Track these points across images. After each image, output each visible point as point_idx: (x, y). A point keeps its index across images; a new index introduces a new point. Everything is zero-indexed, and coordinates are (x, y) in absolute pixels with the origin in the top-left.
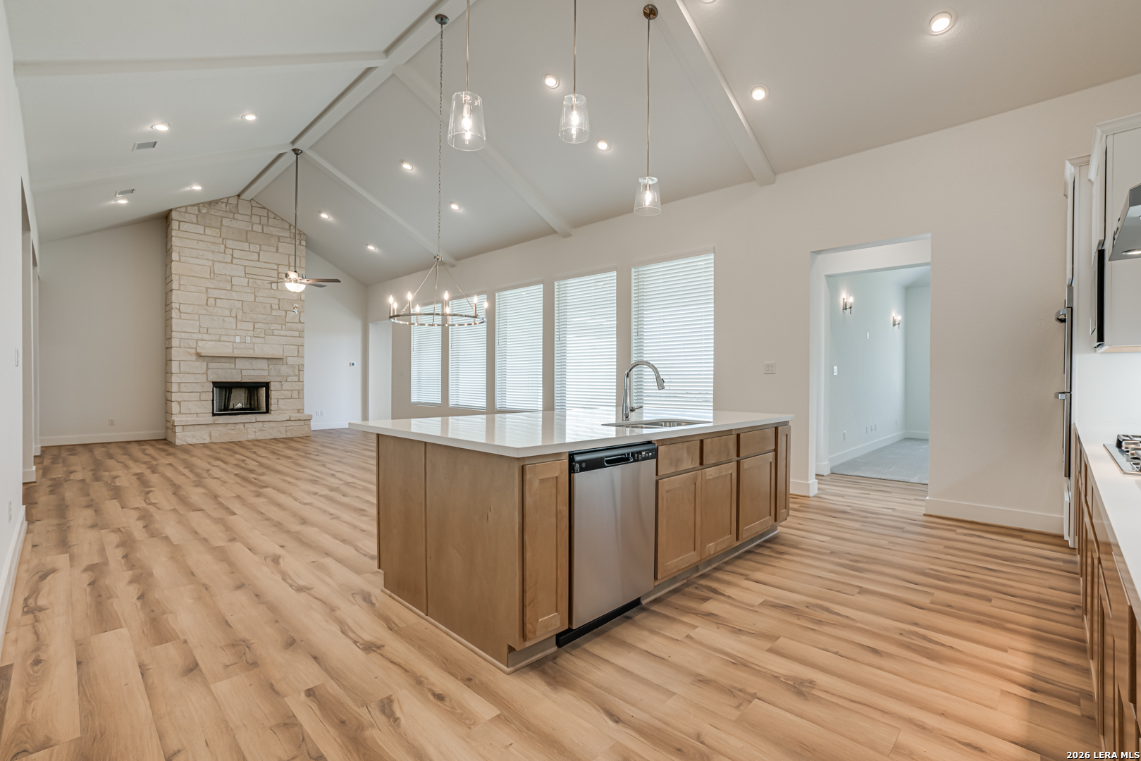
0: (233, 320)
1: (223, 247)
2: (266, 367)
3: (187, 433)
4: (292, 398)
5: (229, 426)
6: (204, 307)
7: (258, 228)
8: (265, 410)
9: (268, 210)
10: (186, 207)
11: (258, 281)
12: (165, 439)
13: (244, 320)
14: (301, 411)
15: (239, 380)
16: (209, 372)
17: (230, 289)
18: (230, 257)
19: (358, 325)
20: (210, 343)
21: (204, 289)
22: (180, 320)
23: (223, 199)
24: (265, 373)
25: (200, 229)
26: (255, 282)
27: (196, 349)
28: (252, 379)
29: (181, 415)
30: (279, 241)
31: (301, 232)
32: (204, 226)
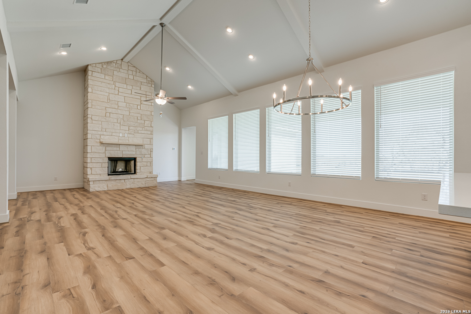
0: (119, 125)
1: (114, 86)
2: (135, 150)
3: (95, 185)
4: (147, 166)
5: (117, 181)
6: (104, 117)
7: (131, 77)
8: (133, 172)
9: (136, 68)
10: (96, 64)
12: (83, 188)
13: (124, 125)
14: (151, 173)
15: (121, 157)
16: (106, 152)
17: (117, 108)
18: (117, 91)
19: (176, 129)
20: (107, 136)
21: (104, 108)
22: (92, 124)
23: (114, 61)
24: (134, 153)
25: (102, 76)
26: (130, 105)
27: (100, 139)
28: (127, 156)
29: (92, 175)
30: (141, 84)
31: (152, 80)
32: (105, 75)
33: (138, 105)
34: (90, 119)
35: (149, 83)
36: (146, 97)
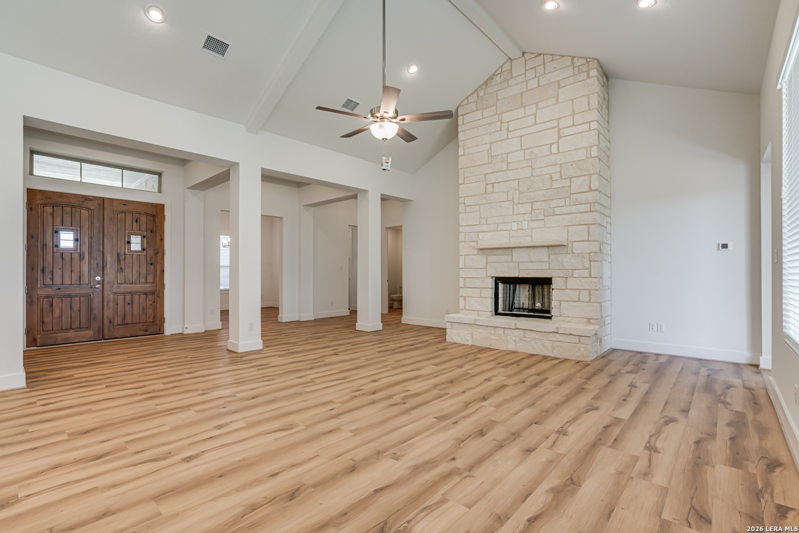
0: (509, 204)
1: (499, 123)
2: (546, 259)
4: (579, 301)
6: (484, 196)
7: (533, 84)
10: (467, 98)
11: (535, 150)
13: (521, 202)
15: (516, 275)
16: (489, 265)
17: (506, 169)
18: (506, 131)
20: (489, 234)
21: (483, 176)
22: (465, 214)
23: (497, 71)
24: (545, 266)
25: (479, 114)
26: (532, 152)
27: (477, 241)
28: (529, 274)
29: (466, 311)
30: (559, 87)
31: (589, 60)
32: (483, 109)
33: (551, 144)
34: (463, 205)
35: (580, 73)
36: (574, 114)
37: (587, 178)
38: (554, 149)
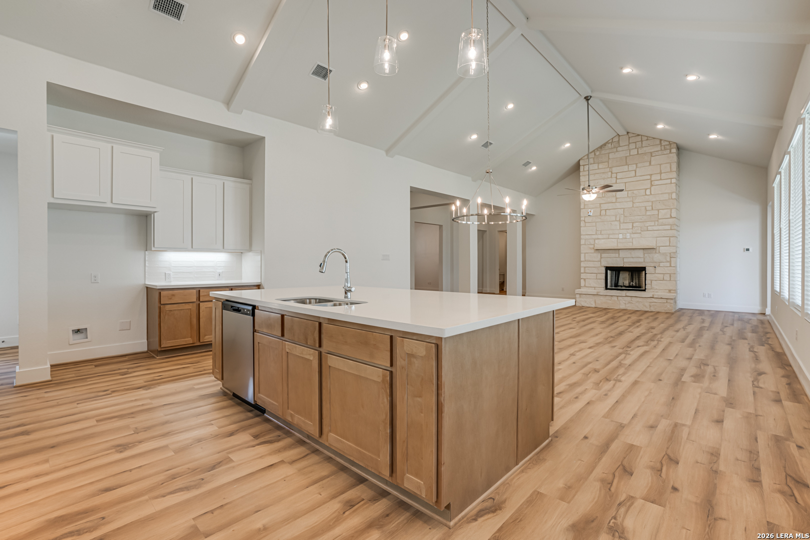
0: (617, 223)
1: (610, 173)
2: (642, 256)
3: (583, 299)
4: (663, 280)
6: (599, 217)
7: (634, 152)
8: (643, 288)
9: (642, 136)
10: (587, 155)
11: (635, 192)
13: (625, 222)
14: (672, 292)
15: (622, 266)
16: (602, 260)
17: (615, 201)
18: (615, 179)
20: (603, 240)
21: (599, 205)
22: (586, 228)
23: (609, 141)
24: (642, 260)
25: (595, 166)
26: (633, 193)
27: (594, 245)
29: (586, 288)
30: (652, 156)
31: (671, 143)
32: (598, 163)
33: (646, 189)
34: (583, 222)
35: (665, 149)
36: (661, 173)
37: (669, 210)
38: (648, 192)
